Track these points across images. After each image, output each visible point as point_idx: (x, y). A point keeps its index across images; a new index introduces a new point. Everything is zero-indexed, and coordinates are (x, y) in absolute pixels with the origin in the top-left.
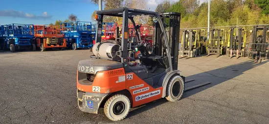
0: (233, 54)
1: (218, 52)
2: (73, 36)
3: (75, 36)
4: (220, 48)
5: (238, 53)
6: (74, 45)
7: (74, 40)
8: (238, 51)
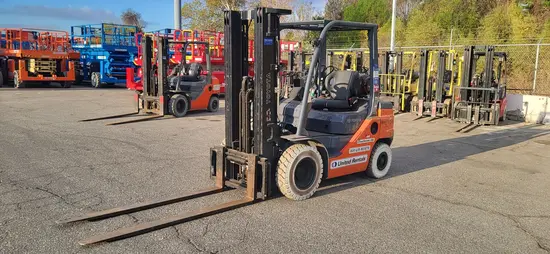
0: (424, 109)
1: (397, 104)
2: (95, 57)
3: (99, 58)
4: (401, 96)
5: (434, 108)
6: (95, 78)
7: (96, 66)
8: (434, 103)
